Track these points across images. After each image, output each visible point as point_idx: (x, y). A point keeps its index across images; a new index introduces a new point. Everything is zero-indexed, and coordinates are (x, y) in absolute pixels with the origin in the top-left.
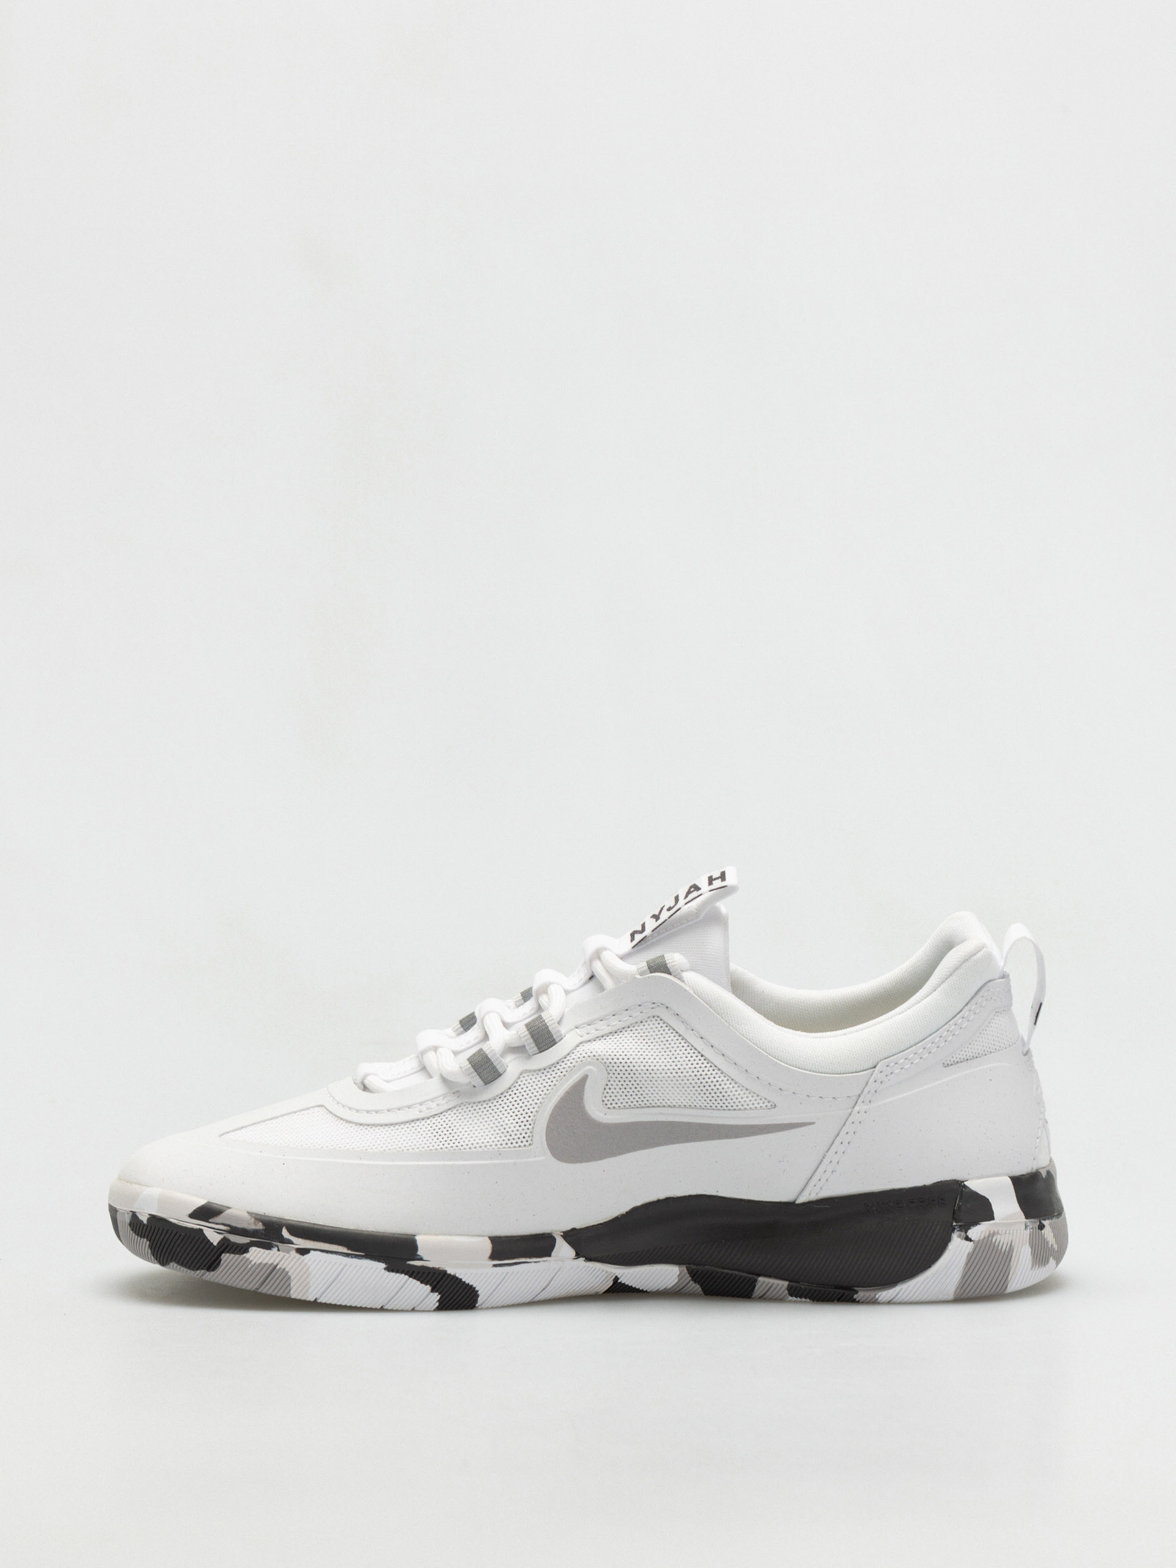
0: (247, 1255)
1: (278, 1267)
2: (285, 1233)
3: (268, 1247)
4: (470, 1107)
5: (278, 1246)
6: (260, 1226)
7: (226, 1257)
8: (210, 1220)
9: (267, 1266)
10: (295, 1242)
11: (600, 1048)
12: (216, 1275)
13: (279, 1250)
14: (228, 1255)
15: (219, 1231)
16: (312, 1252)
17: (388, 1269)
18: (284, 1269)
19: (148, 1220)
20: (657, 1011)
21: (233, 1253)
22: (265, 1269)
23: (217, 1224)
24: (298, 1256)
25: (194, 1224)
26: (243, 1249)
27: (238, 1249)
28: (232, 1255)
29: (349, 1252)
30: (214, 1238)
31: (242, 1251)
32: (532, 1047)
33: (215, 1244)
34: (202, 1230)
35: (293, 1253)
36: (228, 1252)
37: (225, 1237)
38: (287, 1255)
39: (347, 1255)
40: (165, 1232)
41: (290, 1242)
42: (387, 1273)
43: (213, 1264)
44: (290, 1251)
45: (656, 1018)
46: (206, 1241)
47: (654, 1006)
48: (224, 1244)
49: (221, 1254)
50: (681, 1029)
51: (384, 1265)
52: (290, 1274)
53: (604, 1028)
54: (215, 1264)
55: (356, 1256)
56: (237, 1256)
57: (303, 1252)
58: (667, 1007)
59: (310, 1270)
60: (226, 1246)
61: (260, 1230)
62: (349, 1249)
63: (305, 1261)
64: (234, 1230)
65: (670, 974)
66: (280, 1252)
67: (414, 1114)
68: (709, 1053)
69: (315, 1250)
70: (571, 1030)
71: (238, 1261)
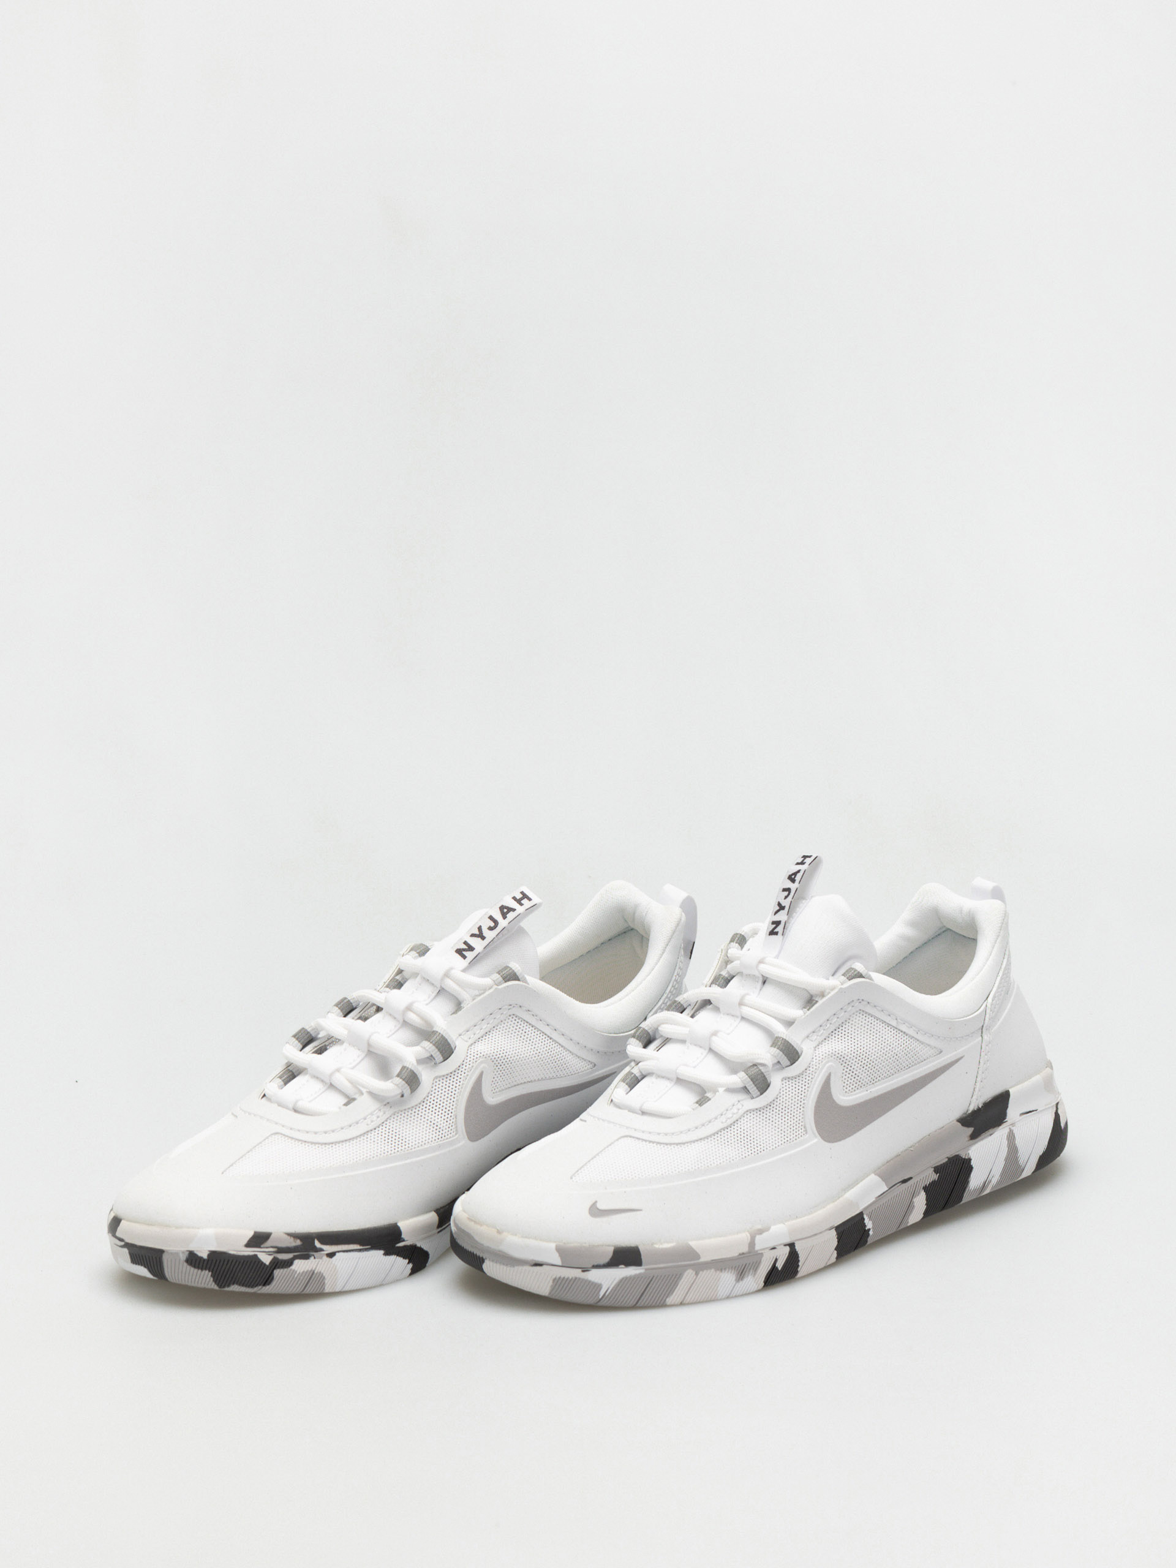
0: (293, 1267)
1: (316, 1272)
2: (317, 1244)
3: (307, 1257)
4: (403, 1113)
5: (314, 1255)
6: (298, 1242)
7: (278, 1273)
8: (262, 1246)
9: (308, 1273)
10: (325, 1249)
11: (483, 1047)
12: (270, 1289)
13: (315, 1258)
14: (278, 1270)
15: (269, 1253)
16: (337, 1254)
17: (386, 1254)
18: (320, 1272)
19: (209, 1255)
20: (514, 1011)
21: (282, 1268)
22: (307, 1275)
23: (267, 1248)
24: (328, 1259)
25: (250, 1252)
26: (288, 1263)
27: (286, 1264)
28: (282, 1270)
29: (361, 1247)
30: (266, 1259)
31: (289, 1264)
32: (439, 1057)
33: (267, 1263)
34: (256, 1255)
35: (325, 1258)
36: (278, 1268)
37: (274, 1257)
38: (321, 1261)
39: (360, 1250)
40: (226, 1263)
41: (321, 1250)
42: (384, 1257)
43: (268, 1280)
44: (322, 1257)
45: (512, 1016)
46: (259, 1262)
47: (510, 1007)
48: (274, 1263)
49: (273, 1271)
50: (532, 1021)
51: (382, 1252)
52: (324, 1275)
53: (479, 1032)
54: (270, 1279)
55: (366, 1250)
56: (286, 1270)
57: (331, 1255)
58: (520, 1007)
59: (338, 1267)
60: (277, 1264)
61: (299, 1246)
62: (361, 1245)
63: (333, 1263)
64: (281, 1250)
65: (519, 980)
66: (316, 1259)
67: (363, 1128)
68: (555, 1036)
69: (338, 1252)
70: (458, 1038)
71: (287, 1274)
